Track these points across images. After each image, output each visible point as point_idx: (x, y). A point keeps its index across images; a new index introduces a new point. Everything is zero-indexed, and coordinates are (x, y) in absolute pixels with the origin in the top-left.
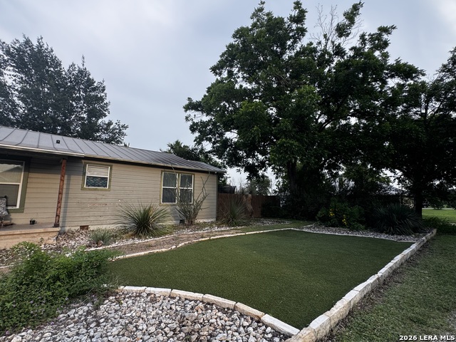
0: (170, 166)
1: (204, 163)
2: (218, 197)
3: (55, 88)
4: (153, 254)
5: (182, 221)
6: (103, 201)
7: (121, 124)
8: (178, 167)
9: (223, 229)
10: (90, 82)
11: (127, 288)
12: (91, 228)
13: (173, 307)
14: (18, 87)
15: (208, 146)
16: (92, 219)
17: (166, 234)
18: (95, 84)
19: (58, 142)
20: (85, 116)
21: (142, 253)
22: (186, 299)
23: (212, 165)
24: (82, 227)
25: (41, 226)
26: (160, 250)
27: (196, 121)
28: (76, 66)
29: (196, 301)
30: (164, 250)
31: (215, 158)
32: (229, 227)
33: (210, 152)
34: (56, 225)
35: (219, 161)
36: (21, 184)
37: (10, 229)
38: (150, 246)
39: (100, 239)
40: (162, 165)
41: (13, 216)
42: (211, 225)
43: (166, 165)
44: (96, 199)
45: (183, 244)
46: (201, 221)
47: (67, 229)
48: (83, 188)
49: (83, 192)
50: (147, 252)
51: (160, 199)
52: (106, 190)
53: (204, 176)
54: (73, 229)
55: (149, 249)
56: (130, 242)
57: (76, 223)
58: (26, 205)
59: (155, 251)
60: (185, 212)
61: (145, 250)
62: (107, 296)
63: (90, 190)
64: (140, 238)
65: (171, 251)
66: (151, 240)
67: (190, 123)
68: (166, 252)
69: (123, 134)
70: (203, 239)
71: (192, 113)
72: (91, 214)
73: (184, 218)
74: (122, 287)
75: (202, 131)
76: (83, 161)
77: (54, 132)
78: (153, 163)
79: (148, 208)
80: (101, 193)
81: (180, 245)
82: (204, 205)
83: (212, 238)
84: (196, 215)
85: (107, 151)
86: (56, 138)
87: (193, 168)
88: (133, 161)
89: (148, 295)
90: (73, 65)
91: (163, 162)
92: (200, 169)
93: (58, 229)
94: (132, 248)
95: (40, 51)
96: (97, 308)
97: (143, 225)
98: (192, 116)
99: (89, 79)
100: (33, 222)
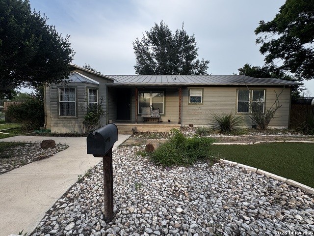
0: (244, 84)
1: (275, 79)
2: (292, 108)
3: (170, 48)
4: (236, 145)
5: (254, 127)
6: (199, 111)
7: (205, 60)
8: (251, 84)
9: (298, 136)
10: (186, 38)
11: (225, 160)
12: (195, 126)
13: (261, 179)
14: (155, 53)
15: (279, 62)
16: (194, 121)
17: (243, 134)
18: (189, 39)
19: (175, 79)
20: (184, 60)
21: (229, 144)
22: (270, 178)
23: (284, 79)
24: (190, 125)
25: (173, 123)
26: (241, 144)
27: (266, 41)
28: (179, 31)
29: (280, 181)
30: (244, 144)
31: (288, 73)
32: (306, 134)
33: (281, 68)
34: (179, 123)
35: (292, 75)
36: (163, 102)
37: (162, 123)
38: (233, 140)
39: (201, 132)
40: (237, 84)
41: (162, 118)
42: (284, 131)
43: (240, 84)
44: (196, 110)
45: (259, 142)
46: (273, 128)
47: (183, 125)
48: (189, 104)
49: (189, 106)
50: (232, 143)
51: (236, 110)
52: (201, 104)
53: (278, 90)
54: (186, 126)
55: (233, 142)
56: (219, 136)
57: (187, 123)
58: (166, 113)
59: (238, 144)
60: (257, 119)
61: (230, 142)
62: (215, 162)
63: (192, 104)
64: (224, 134)
65: (250, 145)
66: (232, 137)
67: (261, 45)
68: (245, 145)
69: (206, 67)
70: (278, 141)
71: (262, 35)
72: (194, 118)
73: (257, 124)
74: (222, 160)
75: (273, 50)
76: (188, 88)
77: (171, 74)
78: (230, 84)
79: (228, 116)
80: (198, 106)
81: (257, 143)
82: (277, 114)
83: (287, 141)
84: (268, 122)
85: (200, 80)
86: (174, 76)
87: (265, 84)
88: (216, 84)
89: (240, 168)
90: (177, 30)
91: (238, 83)
92: (272, 84)
93: (180, 125)
94: (222, 140)
95: (162, 29)
96: (211, 166)
97: (225, 126)
98: (263, 37)
99: (186, 36)
100: (169, 121)
